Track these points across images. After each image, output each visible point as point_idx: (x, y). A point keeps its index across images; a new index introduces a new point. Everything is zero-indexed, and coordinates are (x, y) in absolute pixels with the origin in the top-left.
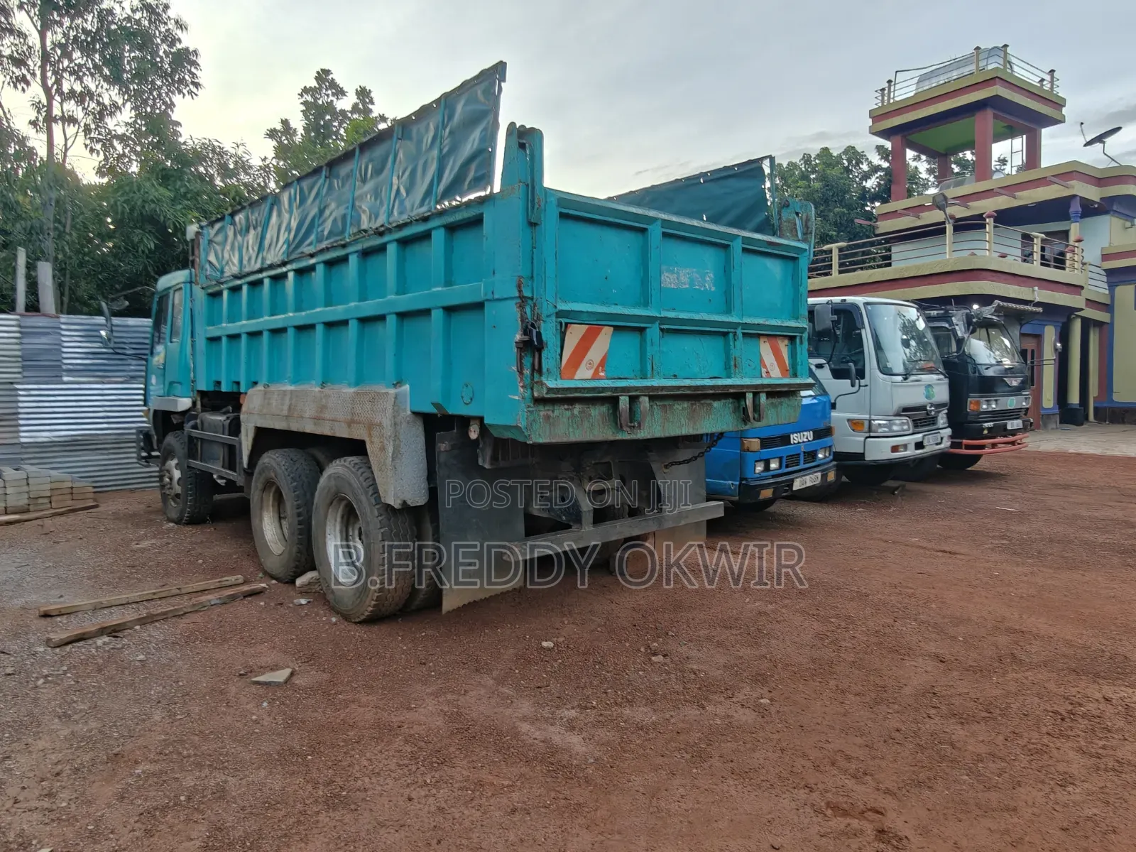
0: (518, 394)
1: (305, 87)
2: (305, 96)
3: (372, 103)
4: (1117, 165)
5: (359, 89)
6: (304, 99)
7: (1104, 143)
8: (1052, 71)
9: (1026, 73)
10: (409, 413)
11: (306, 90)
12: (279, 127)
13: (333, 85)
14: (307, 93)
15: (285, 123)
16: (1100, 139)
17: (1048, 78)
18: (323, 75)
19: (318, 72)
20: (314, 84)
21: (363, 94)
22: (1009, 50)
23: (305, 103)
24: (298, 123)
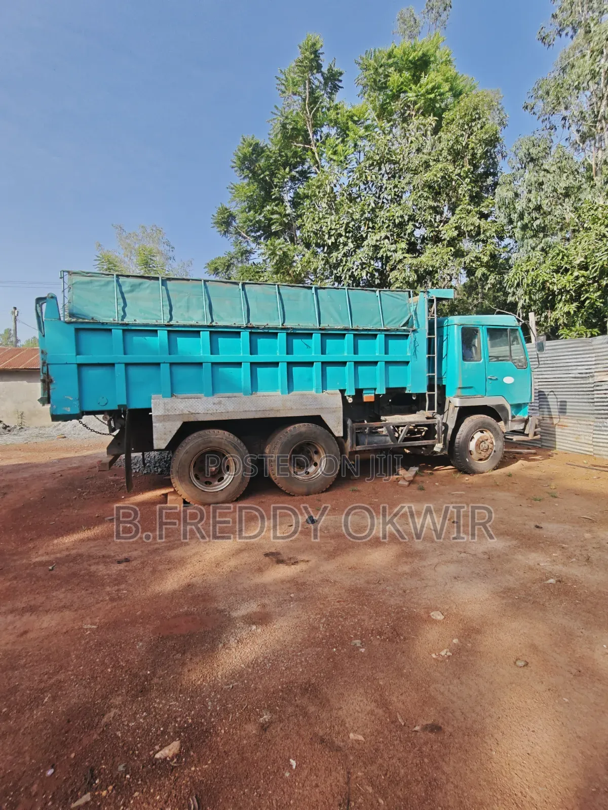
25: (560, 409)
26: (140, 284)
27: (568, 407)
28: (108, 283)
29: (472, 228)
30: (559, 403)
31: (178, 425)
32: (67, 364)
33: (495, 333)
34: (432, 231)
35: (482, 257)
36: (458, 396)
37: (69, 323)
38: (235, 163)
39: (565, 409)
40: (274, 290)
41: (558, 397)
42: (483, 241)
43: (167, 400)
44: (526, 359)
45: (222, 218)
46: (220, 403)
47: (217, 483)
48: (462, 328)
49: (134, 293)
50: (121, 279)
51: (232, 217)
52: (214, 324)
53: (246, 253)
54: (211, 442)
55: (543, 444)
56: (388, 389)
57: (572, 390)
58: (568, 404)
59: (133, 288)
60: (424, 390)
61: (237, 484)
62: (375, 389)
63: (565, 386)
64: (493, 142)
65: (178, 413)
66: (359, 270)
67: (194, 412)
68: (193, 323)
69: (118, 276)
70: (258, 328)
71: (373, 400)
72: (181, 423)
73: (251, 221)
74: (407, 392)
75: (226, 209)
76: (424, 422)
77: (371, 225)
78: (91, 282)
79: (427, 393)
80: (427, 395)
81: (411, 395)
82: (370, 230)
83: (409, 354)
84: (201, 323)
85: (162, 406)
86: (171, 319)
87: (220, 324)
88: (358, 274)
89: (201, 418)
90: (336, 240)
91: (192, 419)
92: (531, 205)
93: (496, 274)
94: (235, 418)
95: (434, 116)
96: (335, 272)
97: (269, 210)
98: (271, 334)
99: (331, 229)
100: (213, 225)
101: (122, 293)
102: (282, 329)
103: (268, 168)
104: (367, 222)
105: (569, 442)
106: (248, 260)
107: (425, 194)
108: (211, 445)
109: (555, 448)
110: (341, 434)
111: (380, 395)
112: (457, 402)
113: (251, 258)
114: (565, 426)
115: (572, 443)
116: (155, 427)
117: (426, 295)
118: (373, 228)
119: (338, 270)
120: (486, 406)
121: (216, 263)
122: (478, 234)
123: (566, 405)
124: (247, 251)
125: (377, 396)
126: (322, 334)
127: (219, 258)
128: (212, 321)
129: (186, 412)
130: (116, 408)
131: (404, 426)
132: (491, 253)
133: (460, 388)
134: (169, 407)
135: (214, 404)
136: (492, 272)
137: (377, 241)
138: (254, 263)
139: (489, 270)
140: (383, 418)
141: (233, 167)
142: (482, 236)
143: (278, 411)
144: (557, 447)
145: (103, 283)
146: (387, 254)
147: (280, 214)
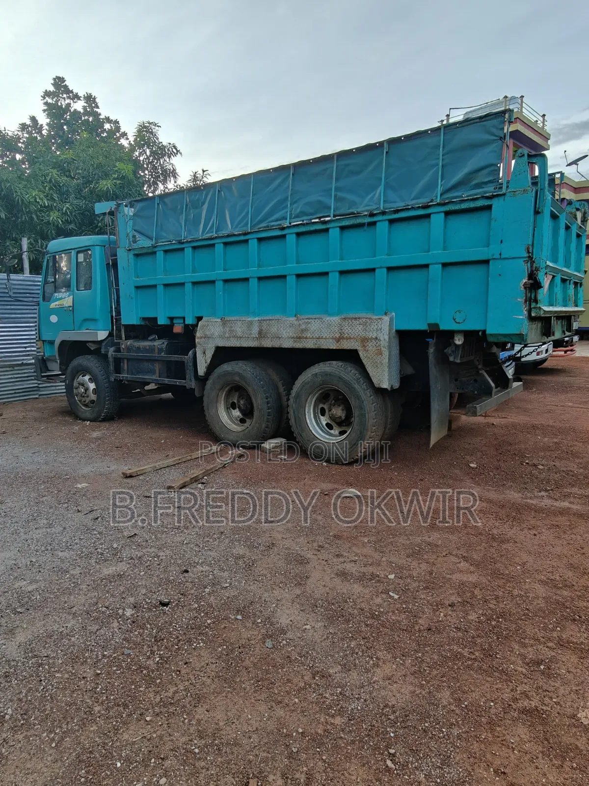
0: (523, 316)
1: (46, 90)
2: (47, 98)
3: (98, 107)
4: (585, 180)
5: (86, 95)
6: (45, 101)
7: (577, 165)
8: (544, 115)
9: (529, 114)
10: (394, 331)
11: (47, 94)
12: (28, 122)
13: (67, 91)
14: (49, 96)
15: (33, 119)
16: (575, 162)
17: (541, 119)
18: (59, 82)
19: (54, 79)
20: (52, 89)
21: (90, 99)
22: (524, 100)
23: (46, 104)
24: (43, 120)
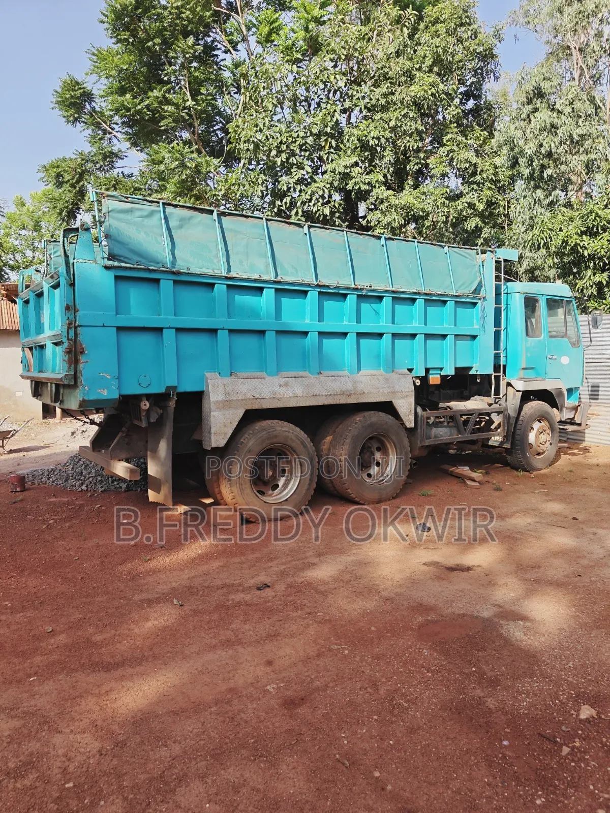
25: (592, 395)
26: (191, 218)
27: (600, 393)
28: (152, 214)
29: (467, 165)
30: (590, 389)
31: (240, 413)
32: (104, 326)
33: (554, 303)
34: (417, 164)
35: (477, 204)
36: (521, 379)
37: (107, 268)
38: (106, 16)
39: (598, 395)
40: (343, 238)
41: (589, 380)
42: (478, 184)
43: (227, 380)
44: (579, 336)
45: (72, 97)
46: (286, 385)
47: (270, 492)
48: (525, 298)
49: (183, 230)
50: (169, 209)
51: (88, 96)
52: (279, 279)
53: (111, 157)
54: (276, 436)
55: (569, 437)
56: (456, 369)
57: (606, 373)
58: (600, 389)
59: (183, 221)
60: (490, 370)
61: (304, 492)
62: (441, 369)
63: (598, 368)
64: (487, 56)
65: (240, 398)
66: (319, 204)
67: (258, 396)
68: (256, 276)
69: (164, 204)
70: (328, 287)
71: (439, 382)
72: (244, 411)
73: (128, 110)
74: (472, 372)
75: (78, 83)
76: (485, 410)
77: (334, 143)
78: (130, 211)
79: (494, 374)
80: (493, 377)
81: (475, 376)
82: (332, 150)
83: (476, 327)
84: (265, 277)
85: (221, 388)
86: (229, 270)
87: (286, 279)
88: (318, 210)
89: (266, 405)
90: (287, 159)
91: (256, 406)
92: (543, 151)
93: (491, 227)
94: (304, 405)
95: (413, 9)
96: (278, 203)
97: (158, 97)
98: (340, 295)
99: (281, 143)
100: (54, 105)
101: (169, 229)
102: (354, 289)
103: (160, 32)
104: (329, 139)
105: (601, 433)
106: (112, 167)
107: (411, 114)
108: (275, 440)
109: (584, 441)
110: (412, 425)
111: (449, 376)
112: (520, 386)
113: (117, 165)
114: (596, 415)
115: (605, 434)
116: (214, 416)
117: (492, 255)
118: (337, 148)
119: (285, 200)
120: (546, 391)
121: (58, 167)
122: (474, 174)
123: (598, 391)
124: (113, 153)
125: (443, 378)
126: (393, 298)
127: (64, 160)
128: (277, 275)
129: (249, 396)
130: (163, 390)
131: (471, 415)
132: (488, 200)
133: (523, 369)
134: (229, 389)
135: (280, 386)
136: (486, 224)
137: (346, 167)
138: (122, 173)
139: (484, 222)
140: (441, 405)
141: (102, 22)
142: (478, 178)
143: (349, 395)
144: (586, 439)
145: (145, 213)
146: (360, 187)
147: (177, 106)
